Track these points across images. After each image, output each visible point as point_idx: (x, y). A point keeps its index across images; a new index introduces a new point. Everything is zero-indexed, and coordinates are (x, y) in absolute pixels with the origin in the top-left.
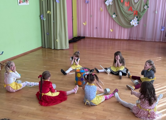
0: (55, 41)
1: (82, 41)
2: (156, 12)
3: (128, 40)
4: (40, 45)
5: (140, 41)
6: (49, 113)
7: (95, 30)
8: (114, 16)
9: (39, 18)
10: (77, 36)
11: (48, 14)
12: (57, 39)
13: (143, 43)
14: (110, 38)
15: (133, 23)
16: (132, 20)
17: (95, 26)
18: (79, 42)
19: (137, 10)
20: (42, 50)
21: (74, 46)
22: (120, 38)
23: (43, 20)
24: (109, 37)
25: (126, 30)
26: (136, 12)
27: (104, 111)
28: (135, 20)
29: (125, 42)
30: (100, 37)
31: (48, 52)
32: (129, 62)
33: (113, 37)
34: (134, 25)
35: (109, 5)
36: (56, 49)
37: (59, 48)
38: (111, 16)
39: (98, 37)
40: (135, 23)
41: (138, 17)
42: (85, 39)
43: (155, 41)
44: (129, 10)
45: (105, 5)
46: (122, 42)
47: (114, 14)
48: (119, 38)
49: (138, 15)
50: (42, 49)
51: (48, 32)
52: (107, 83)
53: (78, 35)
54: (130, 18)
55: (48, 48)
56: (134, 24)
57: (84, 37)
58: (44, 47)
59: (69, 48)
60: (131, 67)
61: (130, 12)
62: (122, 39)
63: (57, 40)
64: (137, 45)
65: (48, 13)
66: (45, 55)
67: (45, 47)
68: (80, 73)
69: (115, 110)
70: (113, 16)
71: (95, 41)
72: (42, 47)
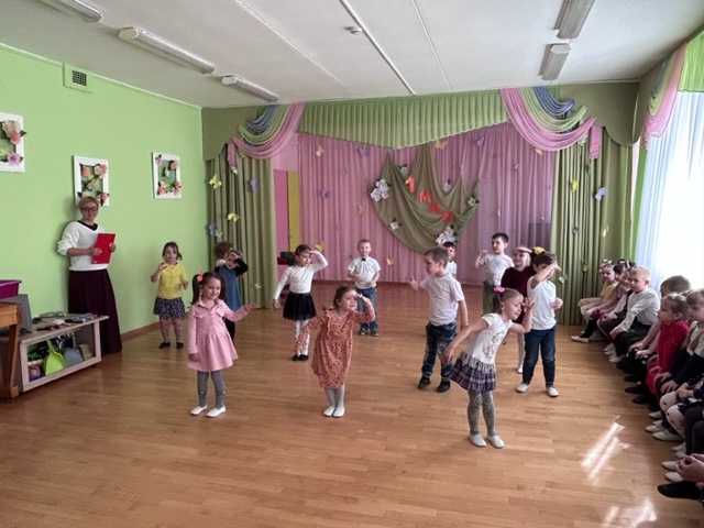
2: (499, 213)
11: (229, 221)
16: (441, 233)
17: (347, 253)
19: (450, 210)
26: (448, 215)
28: (447, 233)
33: (394, 279)
35: (381, 200)
38: (387, 227)
41: (455, 227)
44: (430, 211)
45: (372, 200)
47: (394, 220)
49: (453, 221)
54: (435, 228)
65: (230, 218)
70: (392, 225)
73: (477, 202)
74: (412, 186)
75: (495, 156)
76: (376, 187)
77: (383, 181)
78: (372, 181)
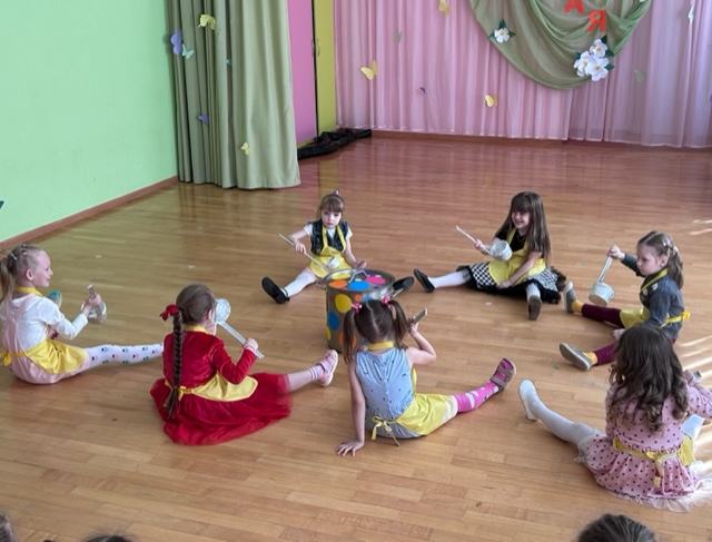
0: (237, 151)
1: (359, 148)
2: (691, 16)
3: (564, 142)
4: (169, 172)
5: (621, 147)
6: (210, 477)
7: (416, 102)
8: (502, 34)
9: (162, 47)
10: (338, 127)
11: (204, 28)
12: (244, 140)
13: (635, 155)
14: (482, 134)
15: (586, 64)
16: (584, 51)
17: (416, 83)
18: (344, 156)
19: (603, 9)
20: (180, 194)
21: (322, 171)
22: (527, 136)
23: (183, 58)
24: (479, 131)
25: (556, 99)
26: (598, 17)
27: (455, 462)
28: (594, 51)
29: (553, 152)
30: (438, 131)
31: (207, 203)
32: (569, 245)
33: (497, 132)
34: (590, 76)
36: (240, 185)
37: (254, 183)
38: (488, 38)
39: (431, 131)
40: (598, 68)
41: (610, 40)
42: (374, 141)
43: (687, 145)
44: (567, 9)
46: (539, 153)
47: (502, 26)
48: (523, 132)
49: (606, 29)
50: (180, 189)
51: (204, 112)
52: (471, 340)
53: (341, 123)
54: (574, 43)
55: (206, 183)
56: (589, 70)
57: (370, 130)
58: (188, 179)
59: (298, 182)
60: (579, 266)
61: (573, 18)
62: (539, 140)
63: (245, 147)
64: (604, 166)
65: (203, 23)
66: (195, 216)
67: (192, 181)
68: (351, 294)
69: (505, 460)
70: (497, 33)
71: (417, 151)
72: (178, 180)
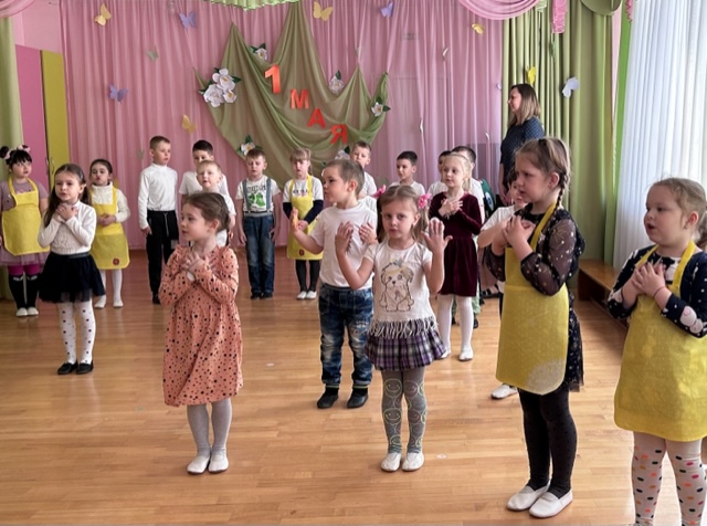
2: (421, 128)
8: (247, 146)
19: (343, 123)
35: (223, 105)
38: (235, 153)
44: (310, 124)
45: (205, 105)
47: (248, 140)
49: (348, 141)
54: (319, 154)
61: (316, 131)
70: (243, 147)
73: (386, 109)
74: (276, 81)
75: (411, 36)
76: (212, 82)
77: (224, 72)
78: (205, 71)
